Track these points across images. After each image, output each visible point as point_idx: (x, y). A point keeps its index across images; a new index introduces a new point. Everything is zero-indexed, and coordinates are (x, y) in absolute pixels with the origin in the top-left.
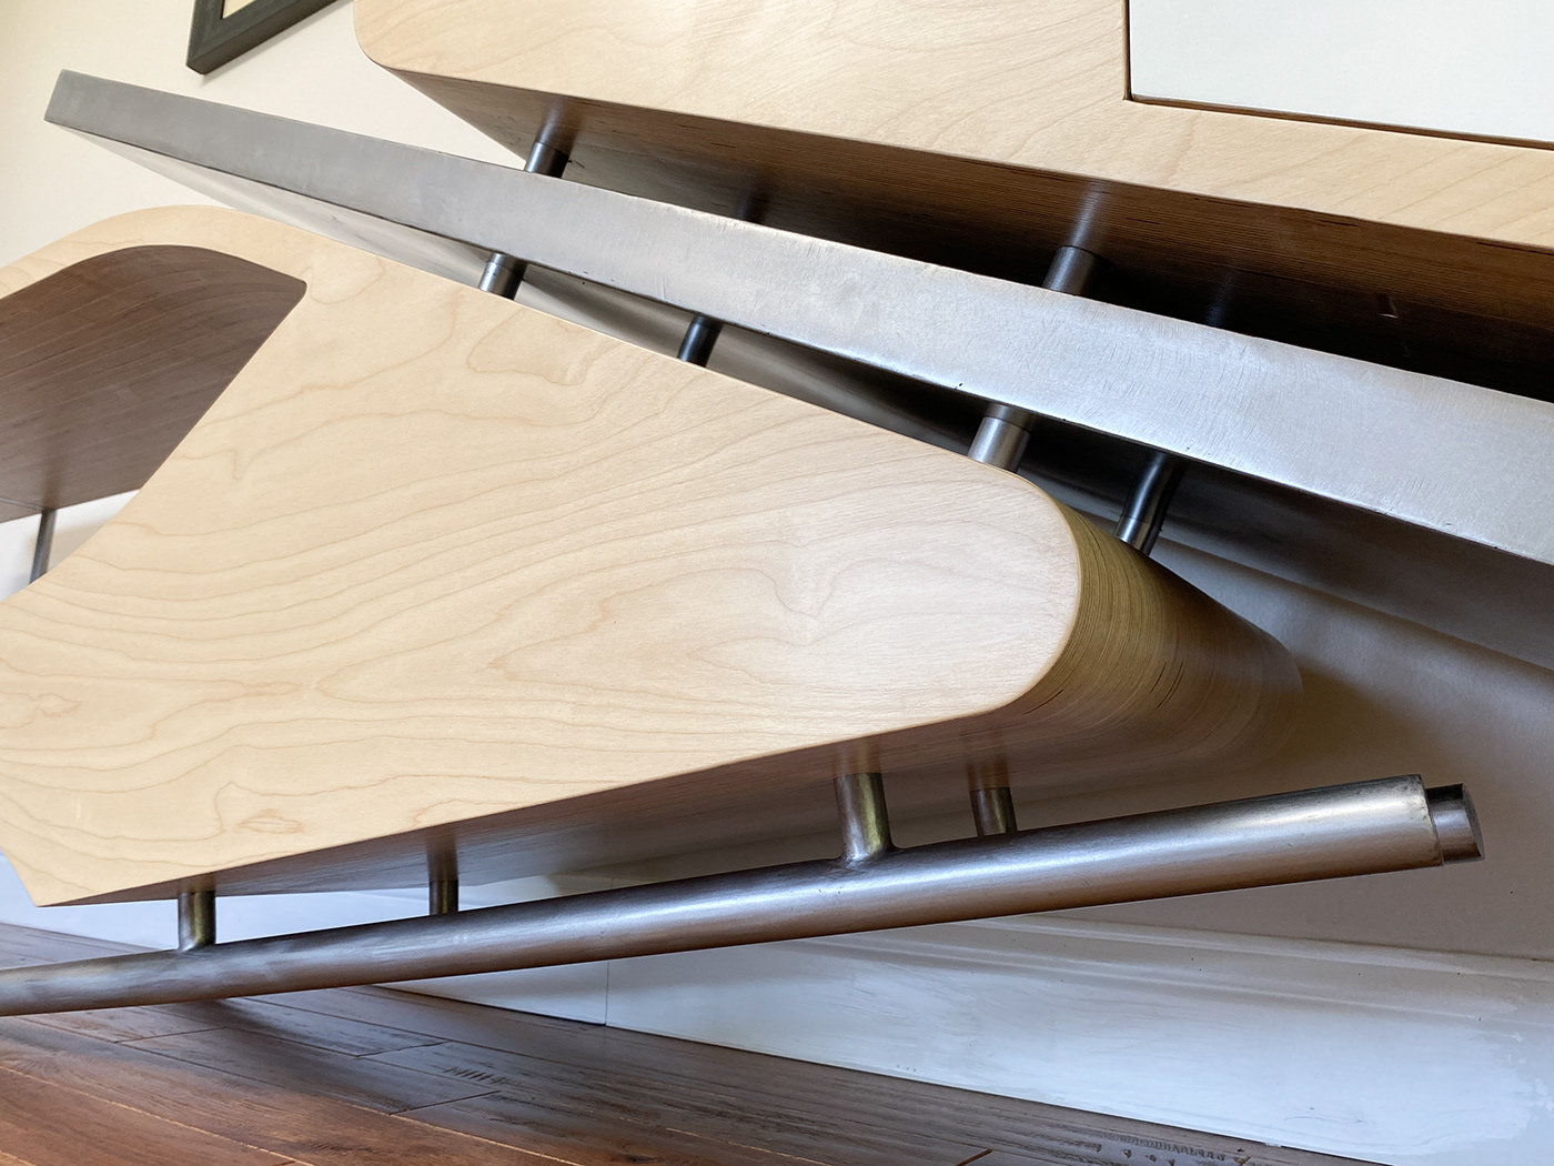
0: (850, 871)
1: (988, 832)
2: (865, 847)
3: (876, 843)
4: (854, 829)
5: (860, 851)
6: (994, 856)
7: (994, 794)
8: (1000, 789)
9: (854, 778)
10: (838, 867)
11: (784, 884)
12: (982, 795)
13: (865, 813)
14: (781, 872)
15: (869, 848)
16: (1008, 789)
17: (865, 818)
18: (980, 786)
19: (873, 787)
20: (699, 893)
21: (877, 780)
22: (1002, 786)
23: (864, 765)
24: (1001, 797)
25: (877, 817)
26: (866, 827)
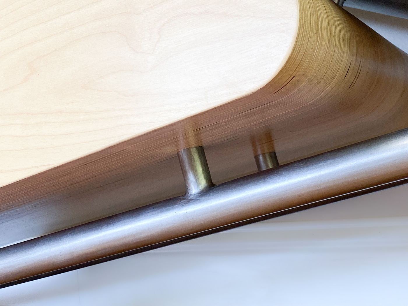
0: (191, 200)
1: (264, 168)
2: (198, 186)
3: (203, 183)
4: (191, 177)
5: (195, 189)
6: (267, 180)
7: (267, 156)
8: (270, 153)
9: (188, 151)
10: (184, 199)
11: (156, 212)
12: (261, 157)
13: (196, 169)
14: (154, 207)
15: (200, 186)
16: (275, 152)
17: (196, 171)
18: (259, 152)
19: (199, 153)
20: (111, 224)
21: (201, 150)
22: (271, 151)
23: (193, 142)
24: (271, 157)
25: (203, 169)
26: (197, 176)
